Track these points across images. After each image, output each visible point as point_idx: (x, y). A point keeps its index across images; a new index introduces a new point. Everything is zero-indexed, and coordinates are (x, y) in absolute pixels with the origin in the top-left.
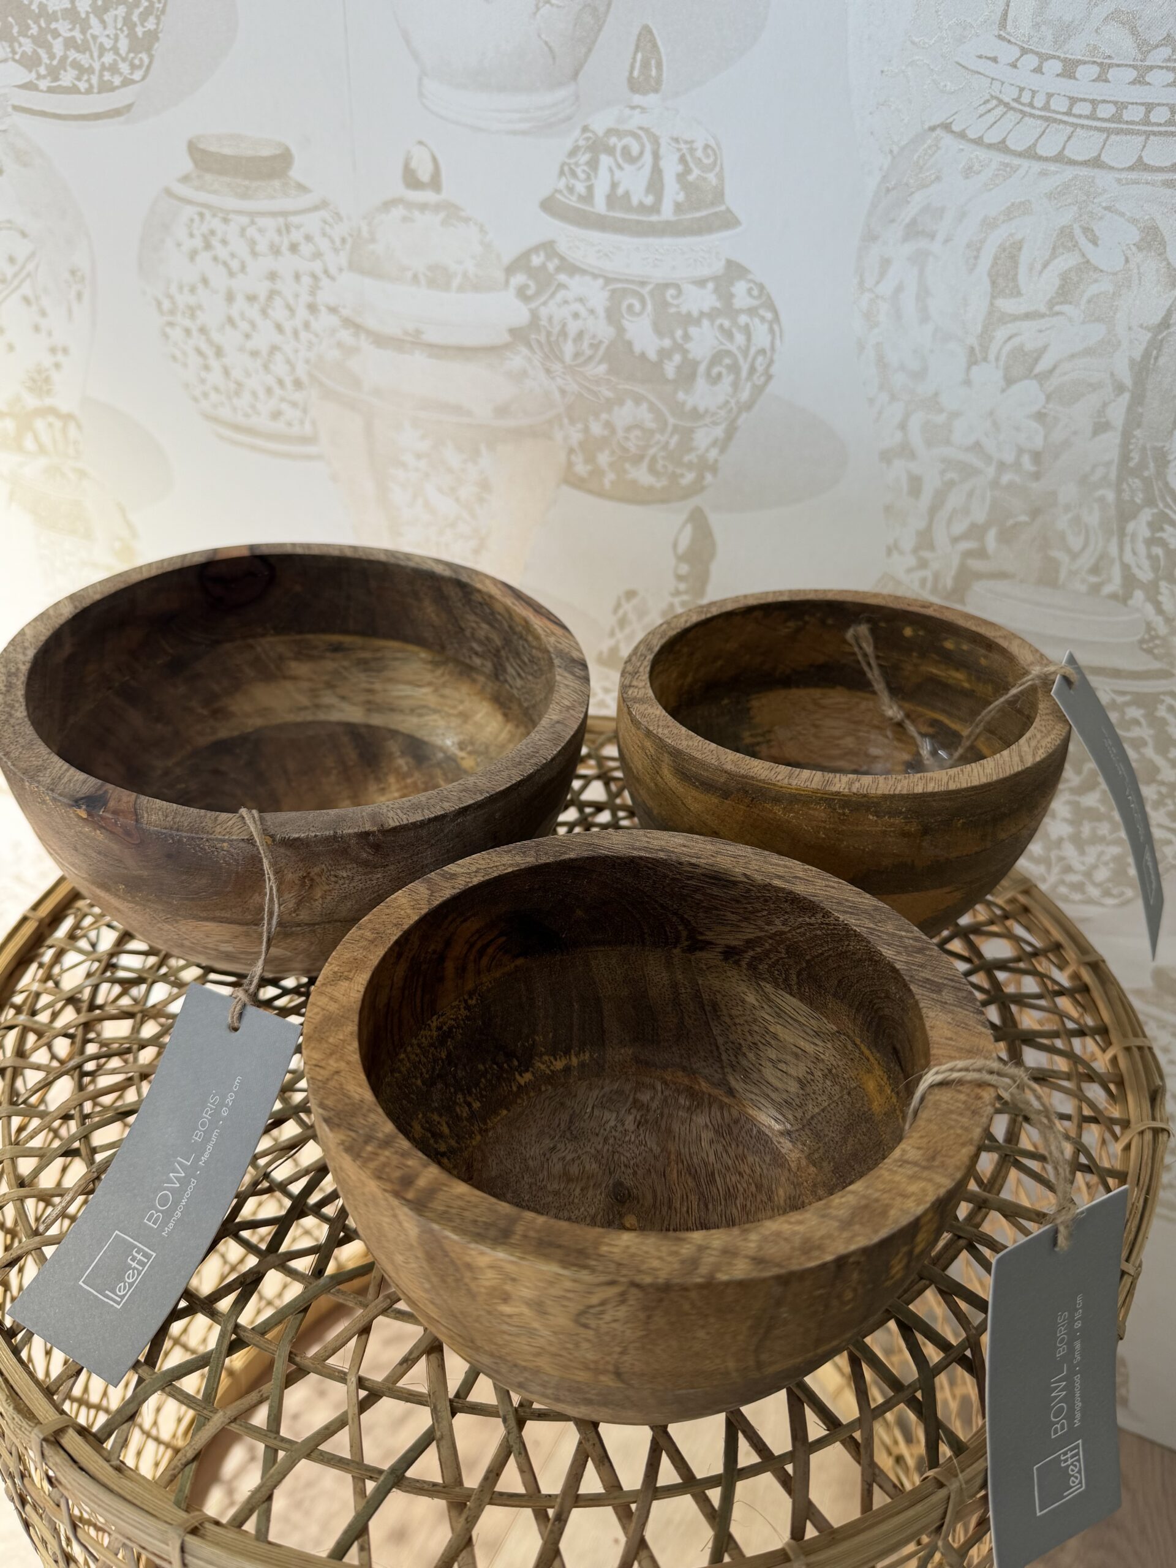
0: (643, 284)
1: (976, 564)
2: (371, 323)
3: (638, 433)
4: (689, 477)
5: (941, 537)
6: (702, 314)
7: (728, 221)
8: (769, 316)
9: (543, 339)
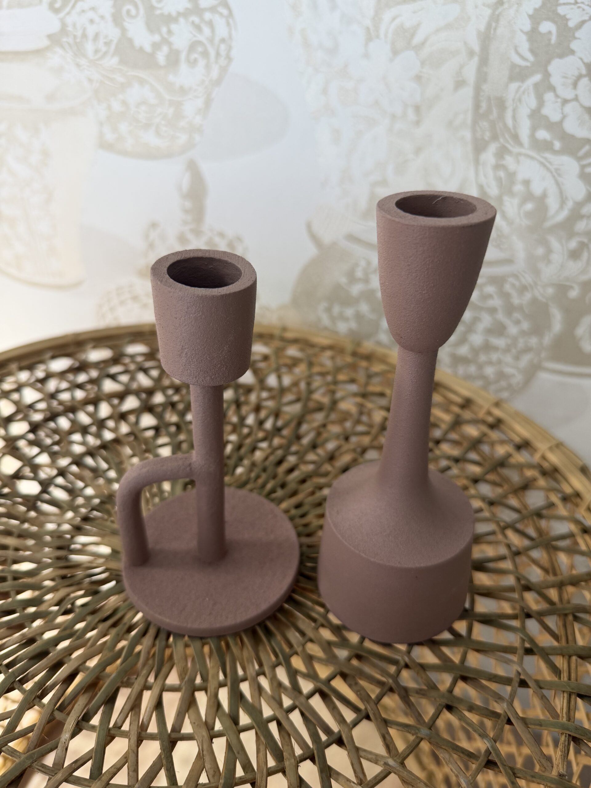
3: (145, 107)
5: (356, 173)
9: (71, 40)
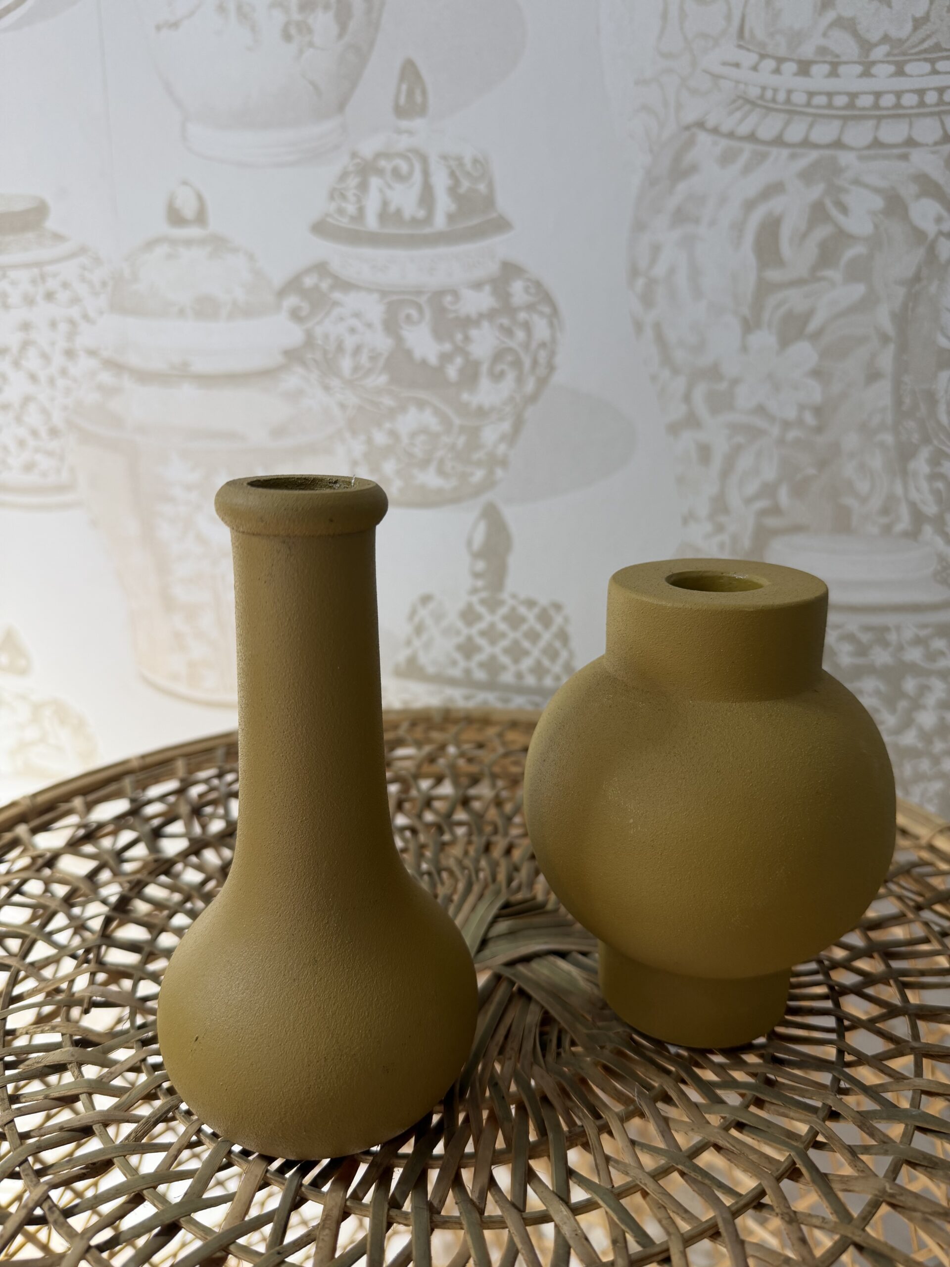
0: (419, 293)
1: (772, 522)
2: (134, 360)
3: (422, 438)
4: (479, 475)
5: (735, 500)
6: (481, 316)
7: (501, 225)
8: (547, 310)
9: (318, 356)
